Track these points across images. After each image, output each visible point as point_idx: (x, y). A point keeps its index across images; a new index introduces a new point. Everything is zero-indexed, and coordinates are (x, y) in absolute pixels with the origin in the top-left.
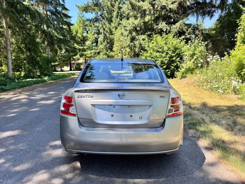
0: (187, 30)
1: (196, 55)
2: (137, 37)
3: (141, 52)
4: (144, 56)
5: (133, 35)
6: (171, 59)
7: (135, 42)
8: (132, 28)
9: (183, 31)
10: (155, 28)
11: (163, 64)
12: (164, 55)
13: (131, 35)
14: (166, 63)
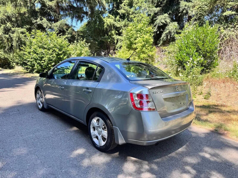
0: (67, 30)
1: (83, 55)
2: (13, 29)
3: (22, 47)
4: (26, 51)
5: (7, 26)
6: (59, 57)
7: (11, 34)
8: (5, 17)
9: (63, 30)
10: (33, 22)
11: (51, 62)
12: (50, 52)
13: (4, 25)
14: (53, 60)
